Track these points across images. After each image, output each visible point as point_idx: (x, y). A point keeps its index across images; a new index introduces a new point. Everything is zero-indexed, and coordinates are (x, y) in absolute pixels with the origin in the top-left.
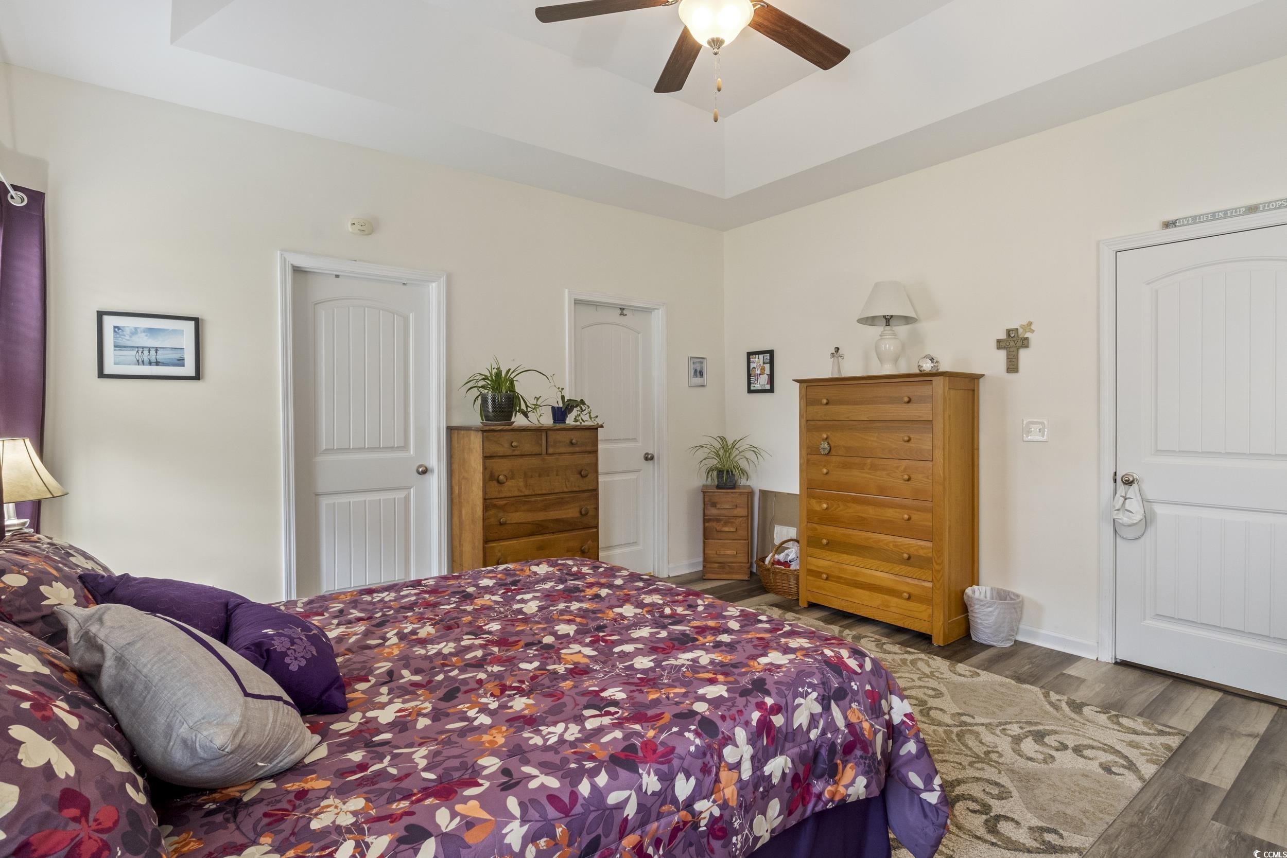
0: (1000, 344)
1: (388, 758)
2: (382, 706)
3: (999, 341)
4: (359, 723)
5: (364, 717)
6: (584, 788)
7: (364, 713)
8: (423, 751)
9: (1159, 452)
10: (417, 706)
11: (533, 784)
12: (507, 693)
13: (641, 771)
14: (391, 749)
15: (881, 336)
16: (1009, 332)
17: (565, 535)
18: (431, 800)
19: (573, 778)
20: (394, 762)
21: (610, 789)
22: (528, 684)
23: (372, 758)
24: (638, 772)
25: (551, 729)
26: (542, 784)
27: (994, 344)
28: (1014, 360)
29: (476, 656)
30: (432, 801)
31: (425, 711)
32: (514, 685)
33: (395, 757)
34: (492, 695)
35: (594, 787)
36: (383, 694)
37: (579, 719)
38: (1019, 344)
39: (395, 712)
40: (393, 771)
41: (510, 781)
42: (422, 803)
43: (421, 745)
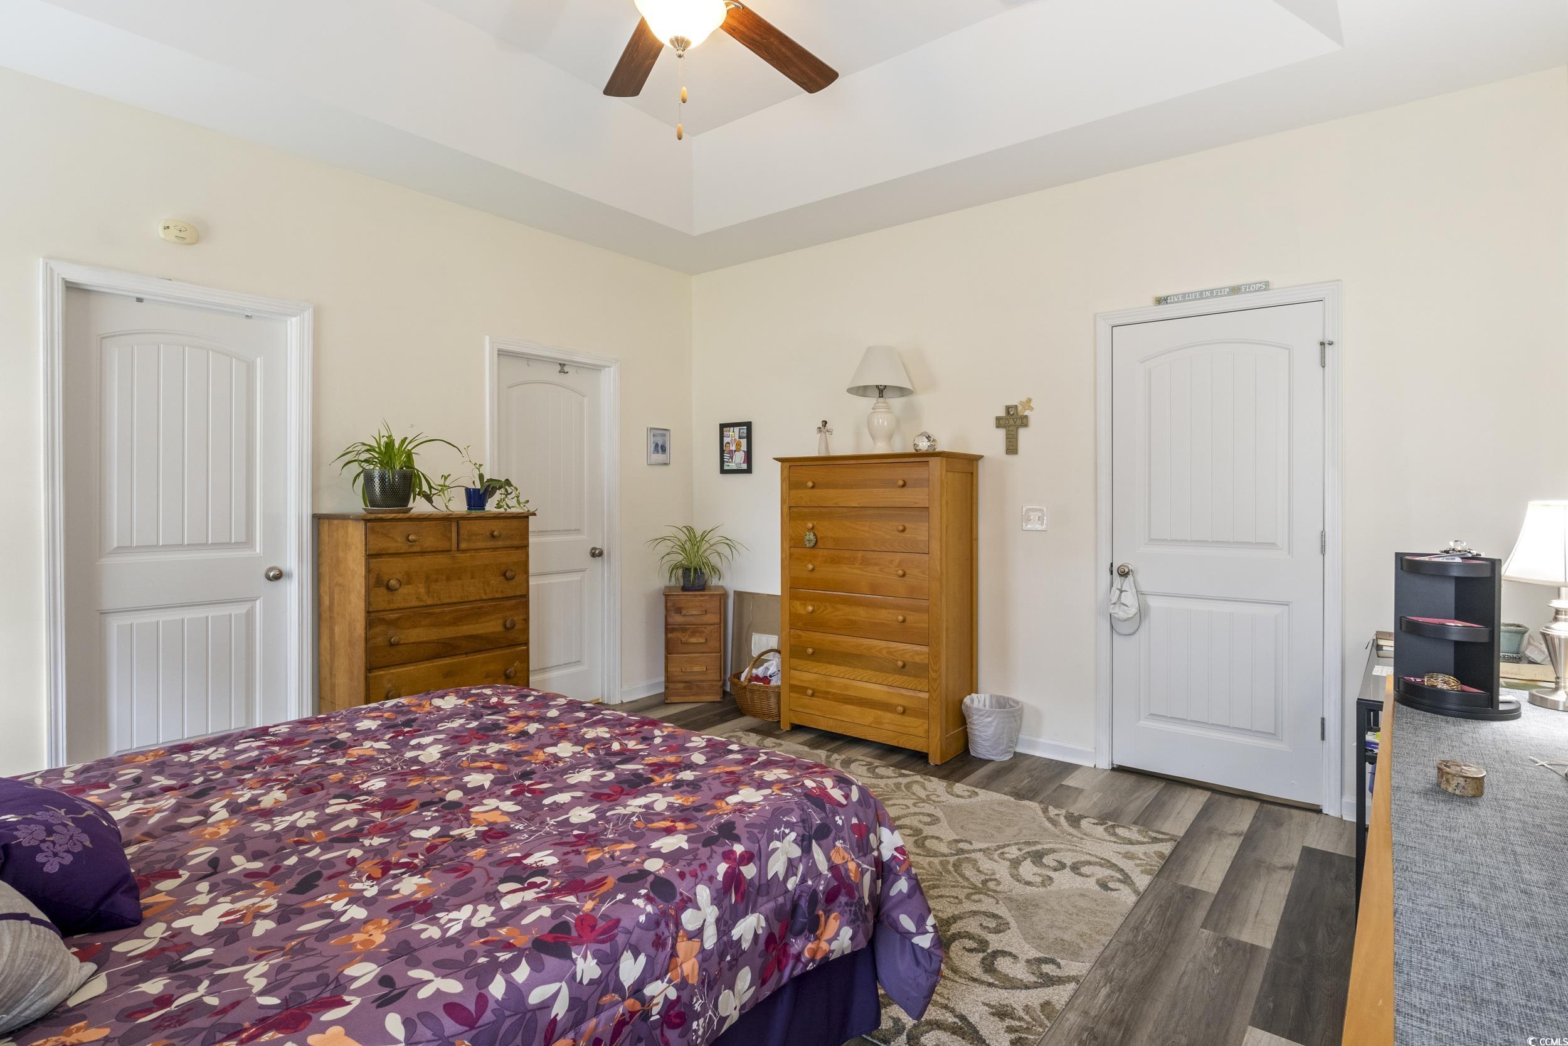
0: (999, 422)
1: (206, 983)
2: (200, 910)
3: (998, 419)
4: (161, 938)
5: (169, 928)
6: (497, 988)
7: (169, 923)
8: (262, 967)
9: (1152, 541)
10: (254, 904)
11: (424, 993)
12: (392, 872)
13: (574, 956)
14: (211, 970)
15: (873, 409)
16: (1008, 408)
17: (483, 655)
18: (270, 1034)
19: (484, 976)
20: (215, 988)
21: (531, 984)
22: (423, 857)
23: (178, 987)
24: (570, 958)
25: (454, 915)
26: (438, 990)
27: (993, 422)
28: (1013, 440)
29: (348, 826)
30: (273, 1036)
31: (266, 911)
32: (403, 860)
33: (215, 980)
34: (369, 878)
35: (511, 985)
36: (201, 893)
37: (493, 897)
38: (1019, 422)
39: (219, 917)
40: (213, 1001)
41: (391, 992)
42: (257, 1040)
43: (258, 959)
